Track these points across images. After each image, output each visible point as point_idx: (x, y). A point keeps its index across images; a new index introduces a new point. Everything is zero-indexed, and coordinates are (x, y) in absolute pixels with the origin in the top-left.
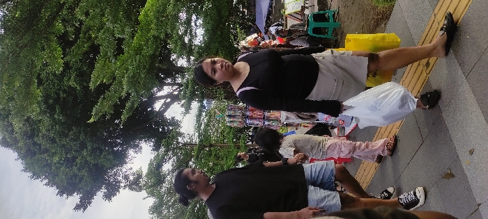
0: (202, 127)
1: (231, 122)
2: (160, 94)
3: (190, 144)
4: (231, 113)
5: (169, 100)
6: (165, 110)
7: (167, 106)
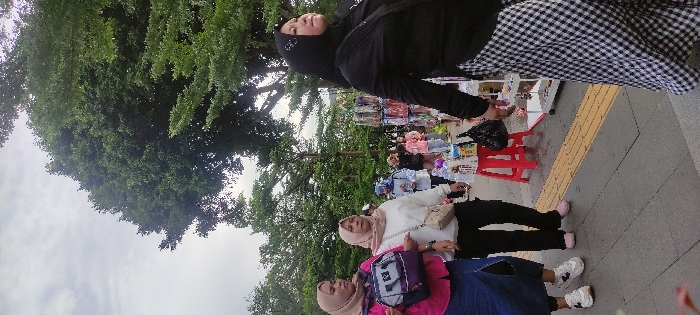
1: (362, 122)
2: (261, 85)
7: (273, 101)
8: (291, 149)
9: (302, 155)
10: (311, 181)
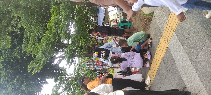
0: (76, 70)
1: (88, 67)
2: (57, 56)
3: (71, 78)
4: (88, 64)
5: (61, 58)
6: (59, 63)
7: (60, 61)
10: (71, 87)
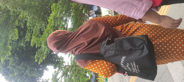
3: (68, 66)
8: (63, 64)
9: (66, 66)
10: (68, 73)
